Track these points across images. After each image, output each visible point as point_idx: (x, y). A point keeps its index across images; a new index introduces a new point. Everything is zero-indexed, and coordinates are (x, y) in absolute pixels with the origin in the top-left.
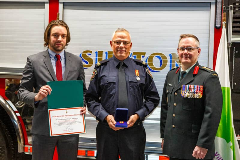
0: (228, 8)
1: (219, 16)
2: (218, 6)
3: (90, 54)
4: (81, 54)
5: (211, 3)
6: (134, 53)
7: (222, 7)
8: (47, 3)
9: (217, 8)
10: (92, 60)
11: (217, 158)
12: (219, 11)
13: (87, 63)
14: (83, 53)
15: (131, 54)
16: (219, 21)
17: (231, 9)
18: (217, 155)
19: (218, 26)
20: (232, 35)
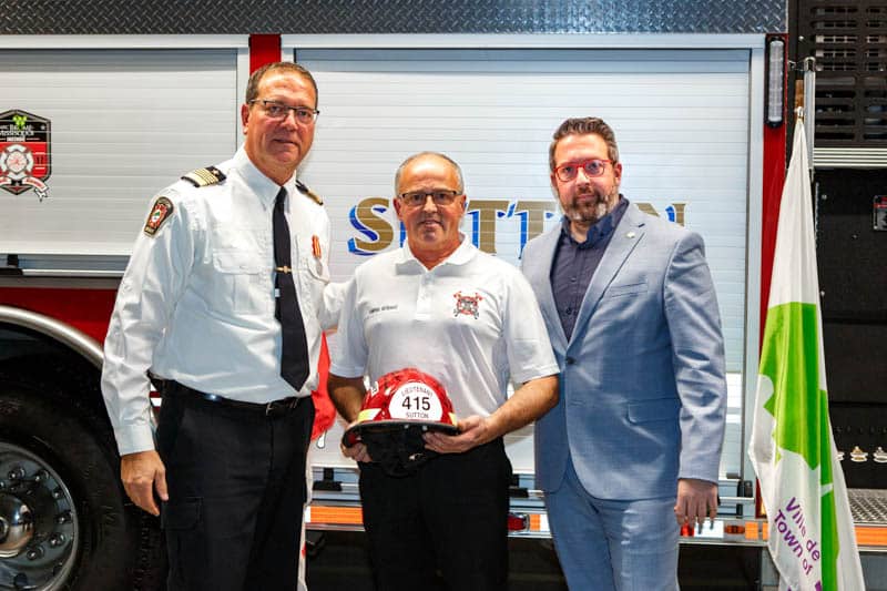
0: (801, 65)
1: (776, 90)
2: (772, 60)
3: (382, 211)
4: (353, 211)
5: (751, 50)
6: (520, 203)
7: (784, 62)
8: (243, 50)
9: (771, 67)
10: (391, 228)
11: (794, 517)
12: (776, 74)
13: (373, 237)
14: (360, 206)
15: (512, 207)
16: (776, 104)
17: (810, 68)
18: (795, 508)
19: (775, 118)
20: (815, 146)
